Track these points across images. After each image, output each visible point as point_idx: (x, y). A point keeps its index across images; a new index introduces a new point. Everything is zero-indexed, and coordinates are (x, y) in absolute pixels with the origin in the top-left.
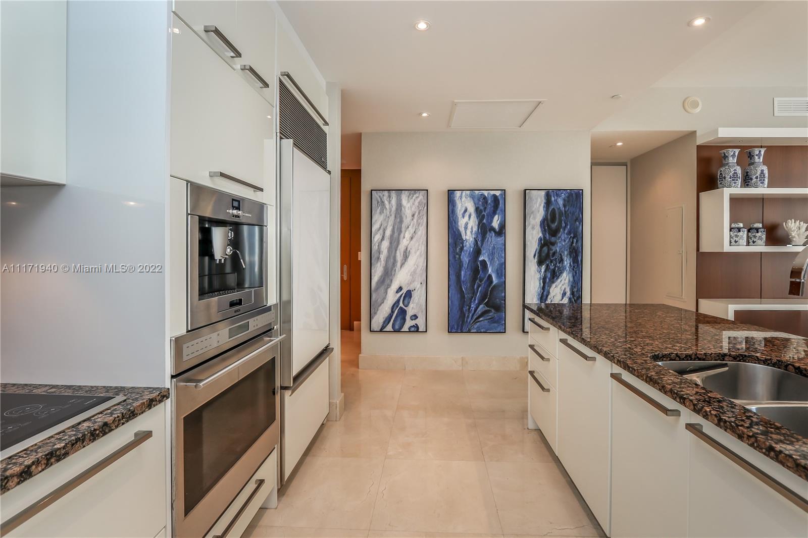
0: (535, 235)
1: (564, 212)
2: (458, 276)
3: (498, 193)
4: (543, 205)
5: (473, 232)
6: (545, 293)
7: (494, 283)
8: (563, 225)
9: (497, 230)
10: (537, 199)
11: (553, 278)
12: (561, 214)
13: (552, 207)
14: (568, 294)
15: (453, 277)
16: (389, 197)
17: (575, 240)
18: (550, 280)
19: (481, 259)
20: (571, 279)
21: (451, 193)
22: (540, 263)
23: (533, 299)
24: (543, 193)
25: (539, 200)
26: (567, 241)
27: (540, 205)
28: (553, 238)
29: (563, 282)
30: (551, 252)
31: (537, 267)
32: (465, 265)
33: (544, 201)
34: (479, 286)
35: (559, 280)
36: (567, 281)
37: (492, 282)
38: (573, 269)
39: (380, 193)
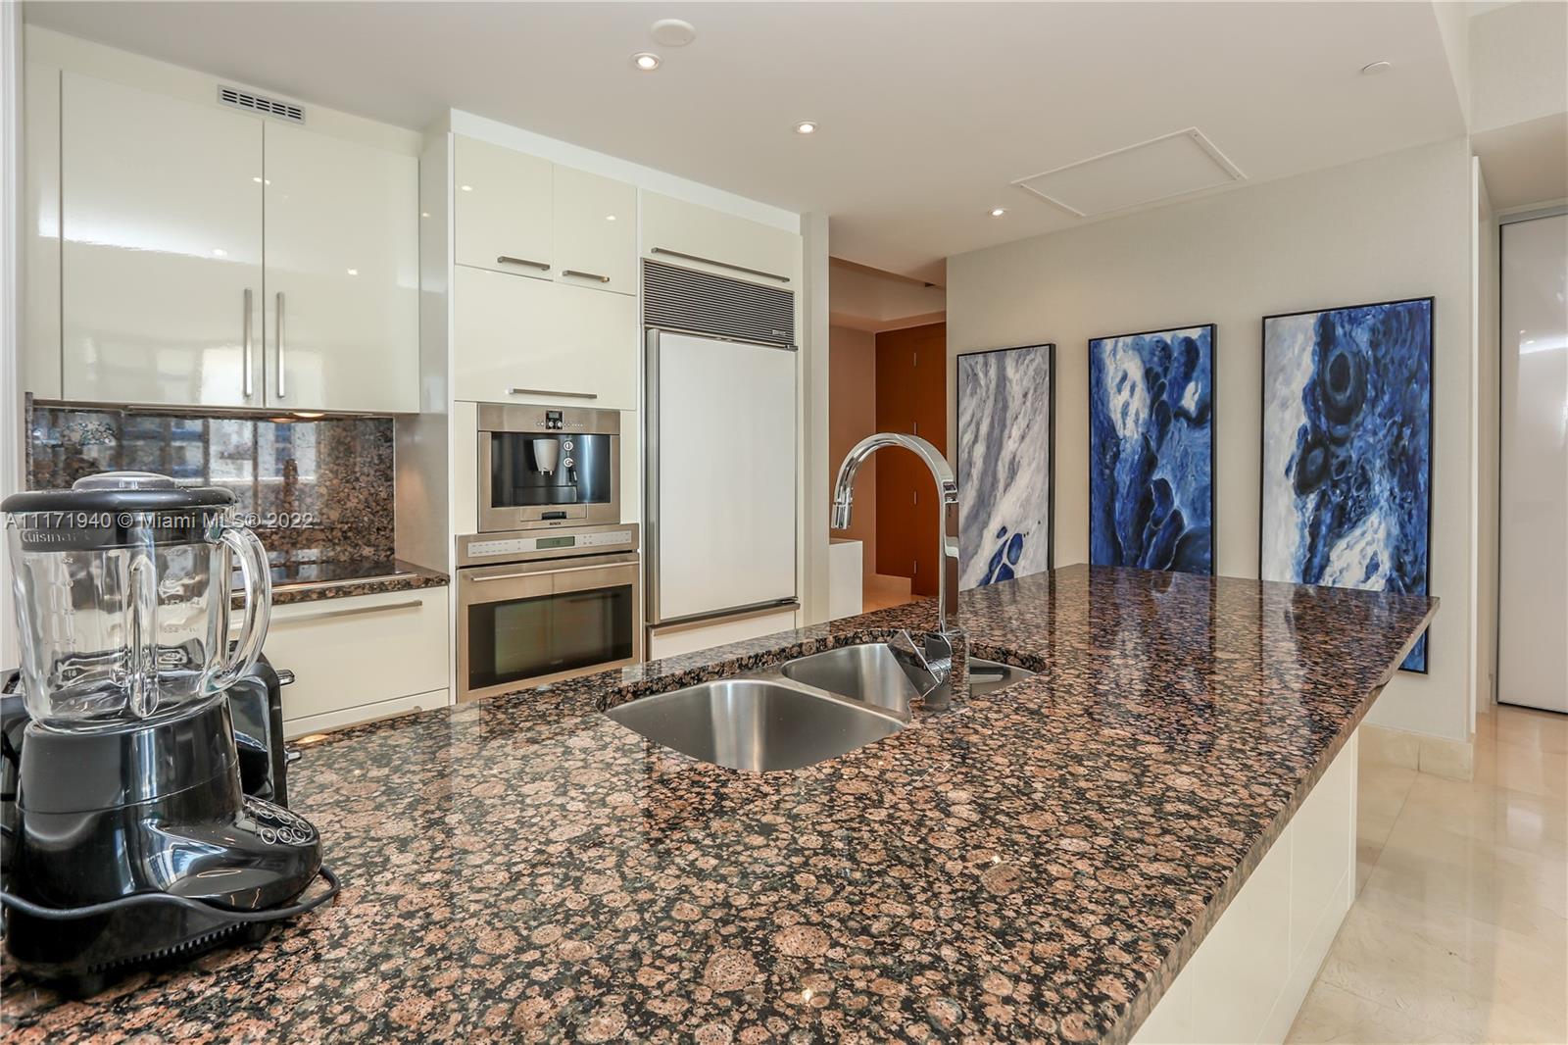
0: (1289, 421)
1: (1371, 361)
2: (1109, 512)
3: (1195, 334)
4: (1310, 349)
5: (1140, 422)
6: (1316, 561)
7: (1186, 531)
8: (1371, 393)
9: (1194, 415)
10: (1294, 336)
11: (1341, 525)
12: (1363, 366)
13: (1337, 352)
14: (1386, 566)
15: (1099, 514)
16: (986, 364)
17: (1407, 432)
18: (1330, 529)
19: (1156, 476)
20: (1396, 531)
21: (1094, 345)
22: (1302, 488)
23: (1282, 573)
24: (1311, 321)
25: (1300, 338)
26: (1381, 434)
27: (1304, 349)
28: (1339, 427)
29: (1368, 537)
30: (1334, 462)
31: (1294, 496)
32: (1123, 490)
33: (1313, 339)
34: (1152, 534)
35: (1357, 532)
36: (1381, 534)
37: (1180, 527)
38: (1402, 507)
39: (971, 360)
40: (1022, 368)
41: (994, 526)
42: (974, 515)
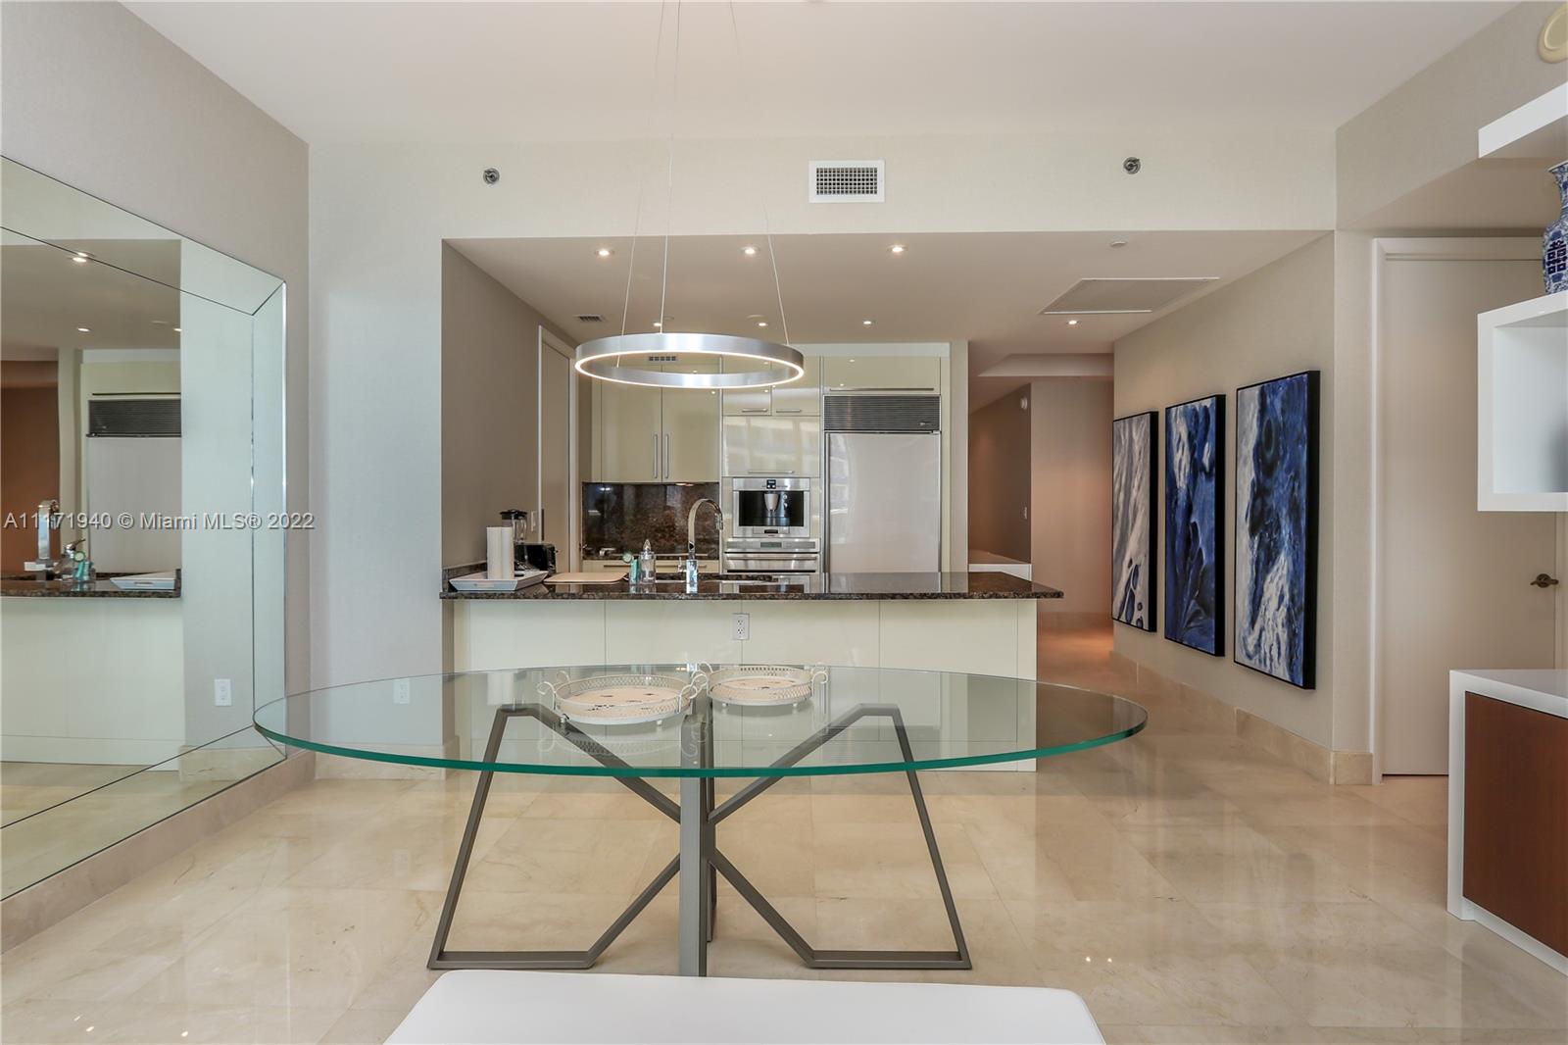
0: (1248, 475)
1: (1282, 425)
2: (1173, 547)
3: (1208, 403)
4: (1256, 415)
5: (1186, 475)
6: (1258, 591)
7: (1204, 564)
8: (1281, 453)
9: (1207, 470)
10: (1249, 405)
11: (1268, 564)
12: (1278, 429)
13: (1268, 418)
14: (1287, 597)
15: (1169, 549)
16: (1124, 428)
17: (1297, 485)
18: (1264, 568)
19: (1192, 521)
20: (1291, 568)
21: (1169, 412)
22: (1253, 532)
24: (1256, 391)
25: (1252, 406)
26: (1286, 485)
27: (1254, 417)
28: (1268, 480)
29: (1279, 574)
30: (1266, 509)
31: (1249, 537)
32: (1179, 531)
33: (1258, 407)
34: (1190, 568)
35: (1275, 568)
36: (1285, 572)
37: (1202, 562)
38: (1294, 548)
39: (1119, 427)
40: (1139, 430)
41: (1127, 559)
42: (1119, 551)
